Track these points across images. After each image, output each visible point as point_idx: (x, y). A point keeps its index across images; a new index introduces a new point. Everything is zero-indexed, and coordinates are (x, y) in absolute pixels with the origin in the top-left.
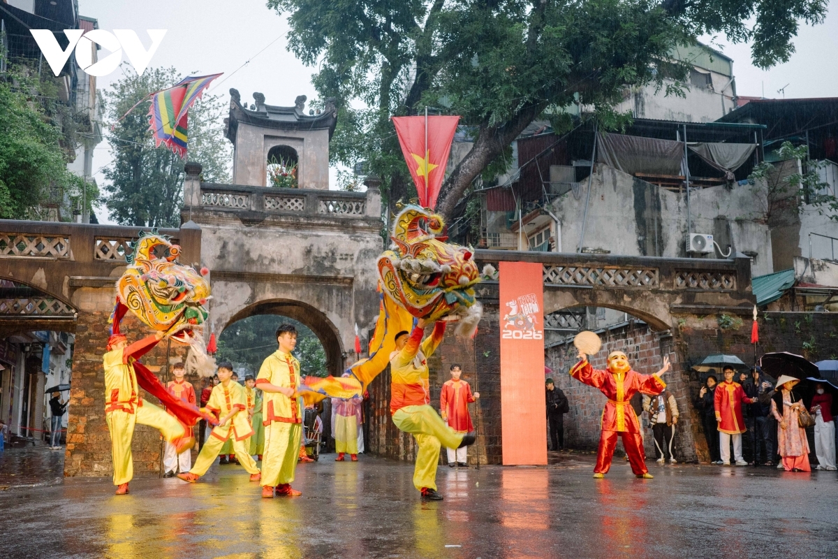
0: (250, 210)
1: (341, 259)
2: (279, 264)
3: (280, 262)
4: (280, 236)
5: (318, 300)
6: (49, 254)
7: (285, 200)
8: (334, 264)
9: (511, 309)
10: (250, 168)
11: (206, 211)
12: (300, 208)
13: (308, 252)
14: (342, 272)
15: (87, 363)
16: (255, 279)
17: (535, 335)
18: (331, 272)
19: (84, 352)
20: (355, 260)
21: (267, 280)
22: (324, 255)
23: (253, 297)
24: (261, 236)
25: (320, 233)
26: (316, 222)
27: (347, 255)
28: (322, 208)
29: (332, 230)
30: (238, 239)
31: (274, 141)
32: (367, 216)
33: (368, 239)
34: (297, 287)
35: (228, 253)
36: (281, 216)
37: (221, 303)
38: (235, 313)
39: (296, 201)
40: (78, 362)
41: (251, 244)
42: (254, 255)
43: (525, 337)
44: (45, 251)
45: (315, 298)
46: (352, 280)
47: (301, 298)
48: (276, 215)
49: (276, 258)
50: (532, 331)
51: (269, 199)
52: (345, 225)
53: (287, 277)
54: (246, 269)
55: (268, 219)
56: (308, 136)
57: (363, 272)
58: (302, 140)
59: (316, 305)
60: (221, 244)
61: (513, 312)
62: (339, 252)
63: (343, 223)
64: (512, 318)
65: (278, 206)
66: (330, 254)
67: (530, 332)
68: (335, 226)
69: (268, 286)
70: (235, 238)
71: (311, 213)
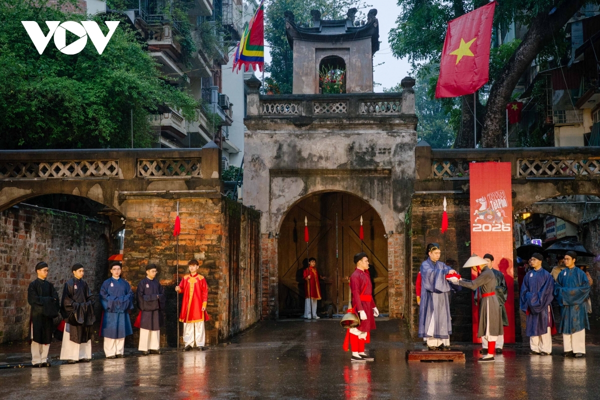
0: (301, 116)
1: (379, 153)
2: (326, 161)
3: (327, 159)
4: (326, 136)
5: (362, 189)
6: (105, 174)
7: (331, 105)
8: (374, 158)
9: (480, 205)
10: (304, 78)
11: (264, 119)
12: (344, 111)
13: (351, 148)
14: (381, 164)
15: (133, 259)
16: (307, 174)
17: (503, 227)
18: (371, 165)
19: (130, 251)
20: (392, 153)
21: (317, 174)
22: (364, 150)
23: (306, 189)
24: (310, 137)
25: (361, 132)
26: (357, 122)
27: (384, 149)
28: (363, 109)
29: (372, 128)
30: (291, 141)
31: (324, 53)
32: (403, 114)
33: (404, 134)
34: (343, 179)
35: (284, 153)
36: (328, 118)
37: (280, 196)
38: (291, 204)
39: (341, 105)
40: (126, 259)
41: (302, 145)
42: (305, 154)
43: (494, 230)
44: (101, 172)
45: (359, 188)
46: (390, 170)
47: (347, 188)
48: (323, 118)
49: (323, 156)
50: (501, 224)
51: (317, 105)
52: (384, 123)
53: (333, 171)
54: (298, 166)
55: (316, 122)
56: (353, 46)
57: (400, 163)
58: (348, 49)
59: (360, 194)
60: (277, 146)
61: (483, 208)
62: (378, 147)
63: (381, 121)
64: (482, 213)
65: (324, 111)
66: (370, 150)
67: (499, 225)
68: (374, 124)
69: (318, 179)
70: (289, 141)
71: (353, 115)
